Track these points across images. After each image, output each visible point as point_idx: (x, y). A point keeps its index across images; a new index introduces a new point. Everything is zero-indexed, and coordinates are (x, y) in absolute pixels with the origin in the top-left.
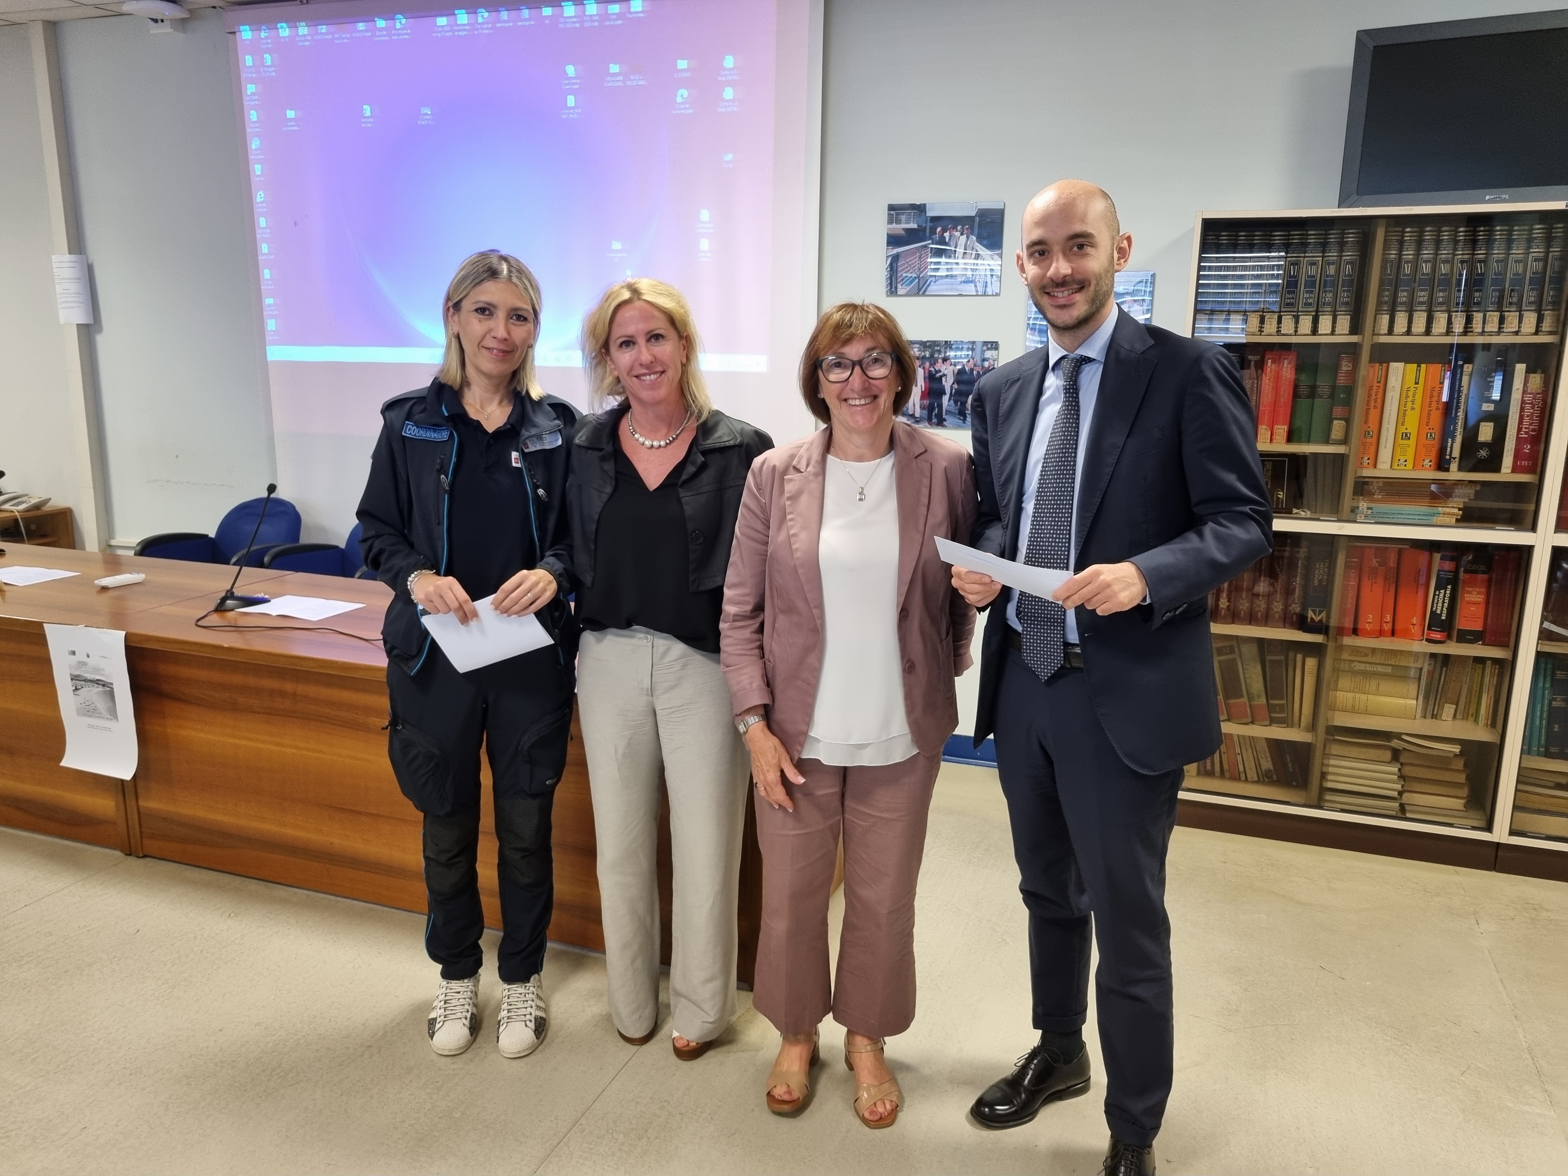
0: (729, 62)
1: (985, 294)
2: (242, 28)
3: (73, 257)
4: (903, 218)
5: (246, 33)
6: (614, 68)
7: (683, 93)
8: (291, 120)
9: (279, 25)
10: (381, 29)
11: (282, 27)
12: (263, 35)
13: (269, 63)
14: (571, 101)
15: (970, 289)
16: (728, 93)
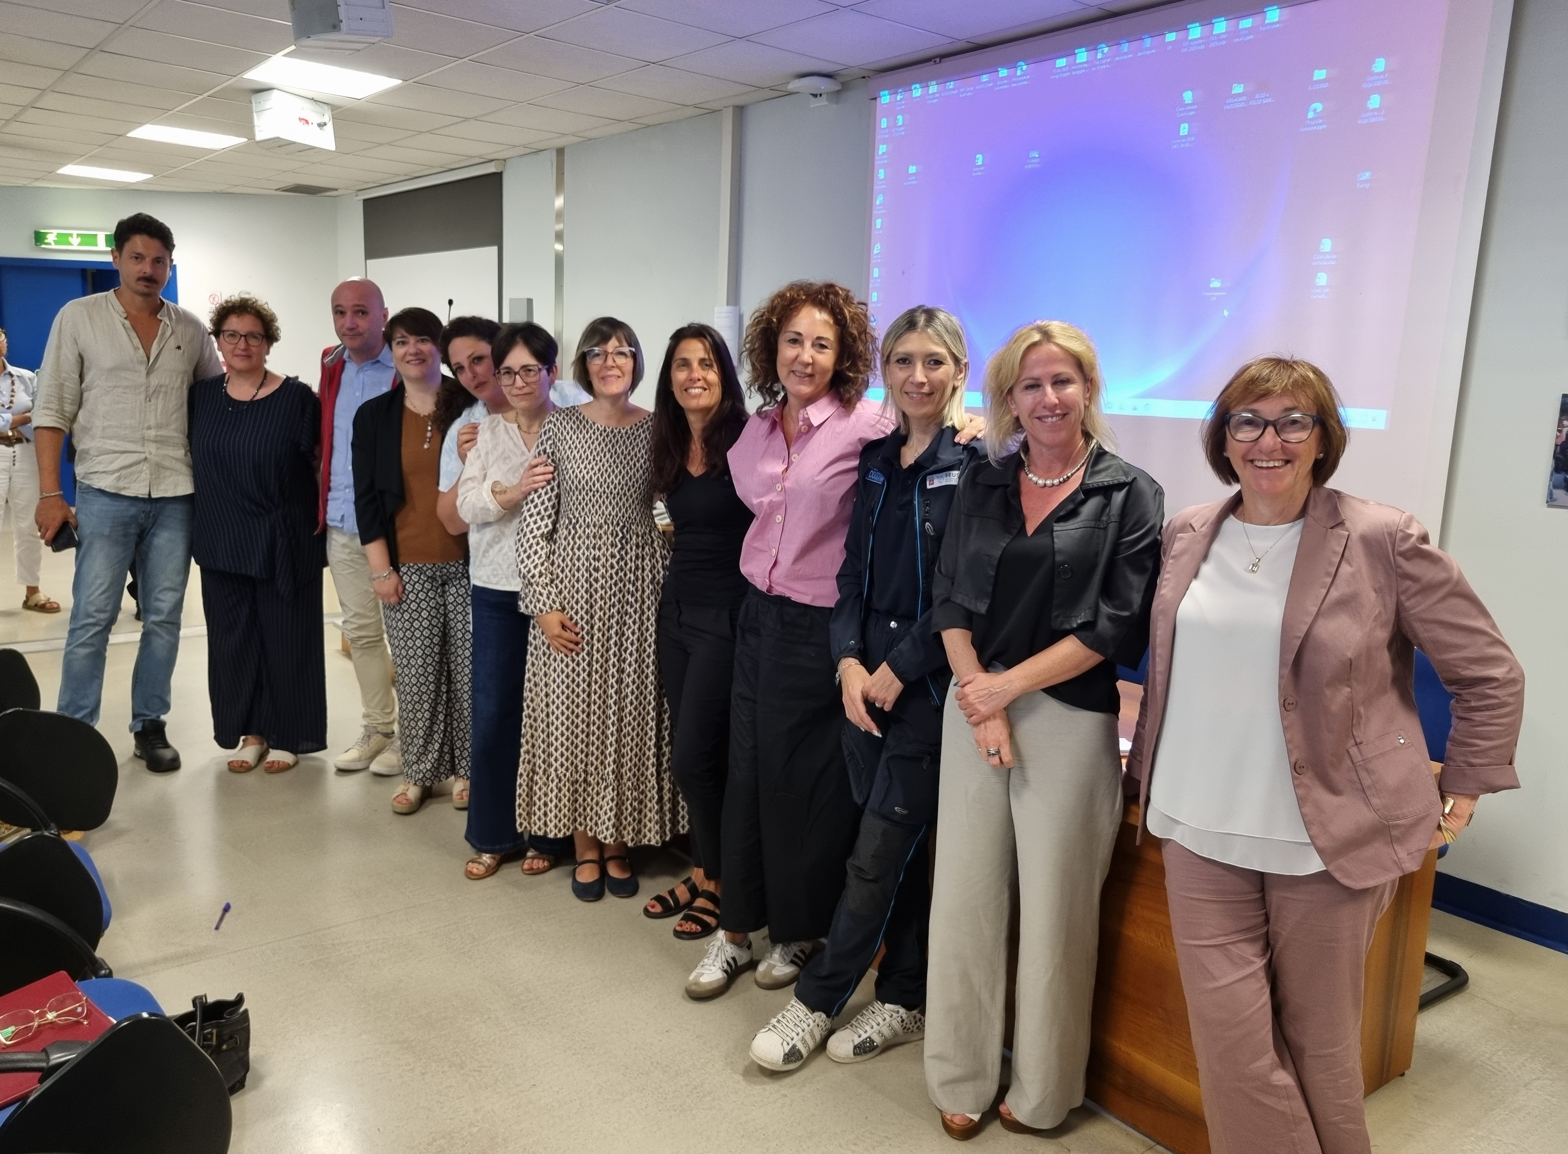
0: (1380, 65)
2: (882, 93)
3: (730, 308)
5: (885, 98)
6: (1238, 89)
7: (1318, 106)
8: (913, 174)
10: (1003, 78)
11: (915, 88)
12: (899, 97)
13: (900, 123)
14: (1184, 129)
16: (1375, 101)
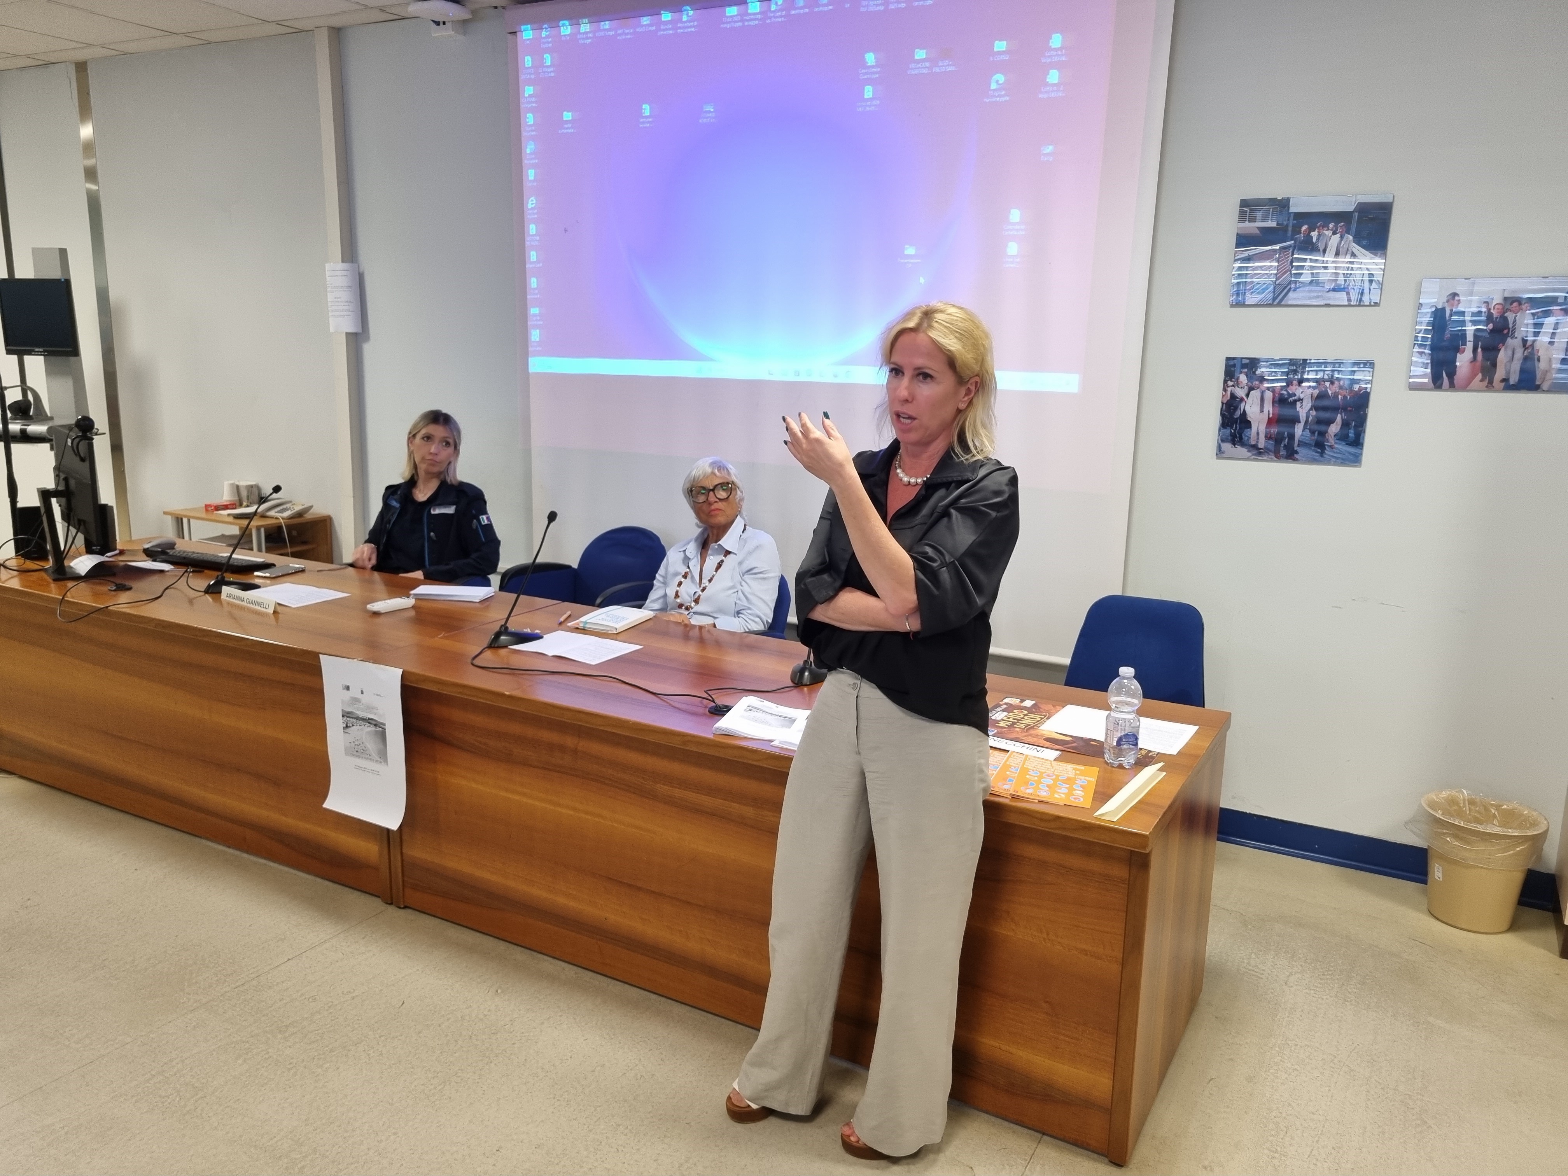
0: (1056, 41)
1: (1360, 304)
2: (523, 27)
3: (345, 266)
4: (1259, 215)
5: (527, 33)
6: (920, 54)
7: (1000, 78)
8: (567, 122)
9: (561, 23)
10: (667, 23)
11: (564, 25)
12: (544, 34)
13: (548, 63)
14: (868, 92)
15: (1341, 298)
16: (1053, 77)
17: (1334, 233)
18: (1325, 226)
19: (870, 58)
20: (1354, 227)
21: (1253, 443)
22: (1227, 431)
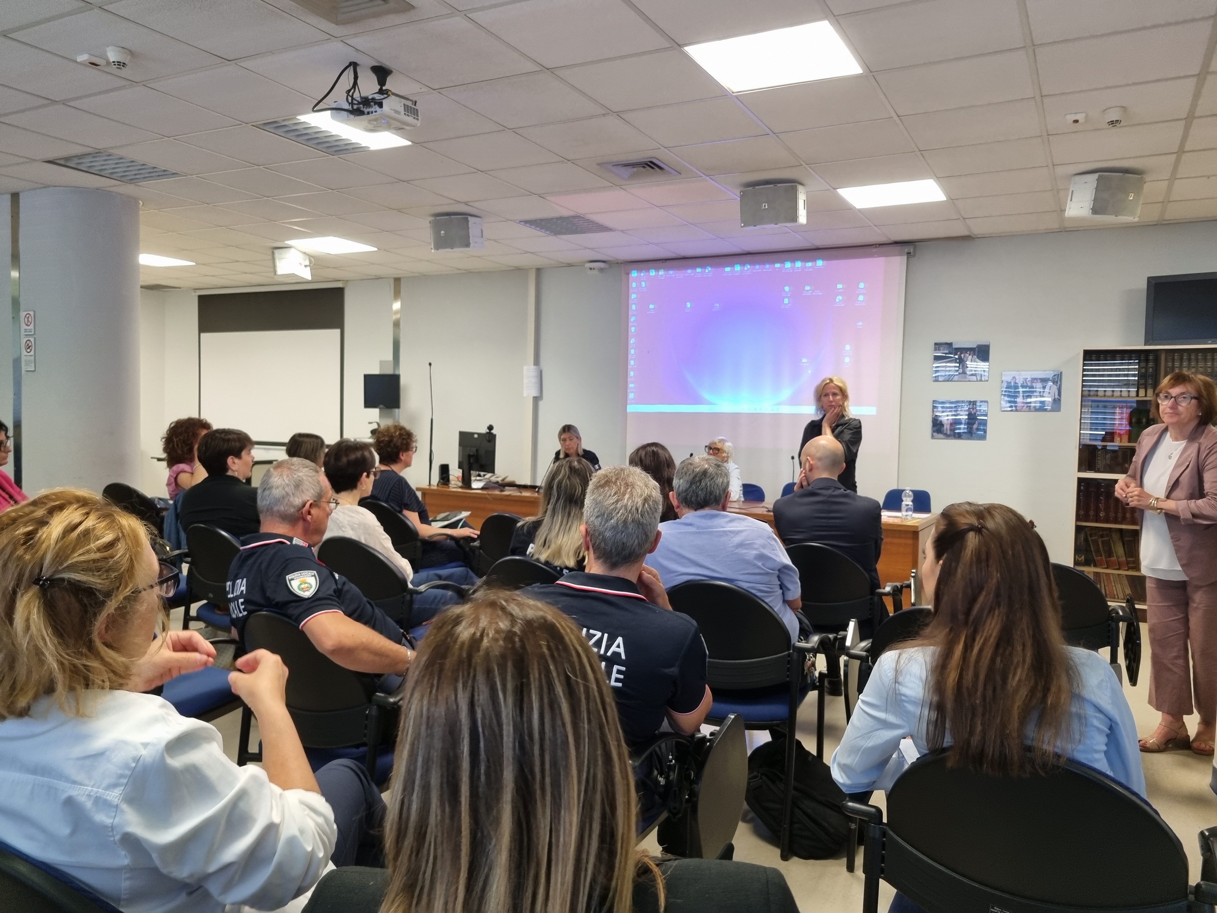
0: (862, 285)
1: (981, 380)
2: (633, 272)
3: (535, 367)
4: (941, 348)
5: (634, 274)
6: (807, 288)
7: (840, 297)
8: (651, 309)
9: (651, 271)
10: (698, 273)
12: (642, 274)
13: (643, 286)
14: (786, 301)
15: (974, 378)
16: (861, 298)
17: (970, 355)
18: (966, 352)
19: (787, 289)
20: (976, 353)
21: (945, 432)
22: (935, 428)
